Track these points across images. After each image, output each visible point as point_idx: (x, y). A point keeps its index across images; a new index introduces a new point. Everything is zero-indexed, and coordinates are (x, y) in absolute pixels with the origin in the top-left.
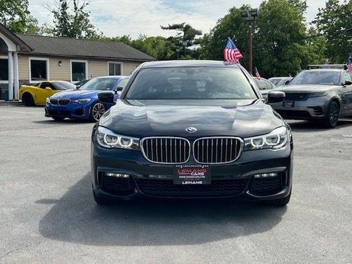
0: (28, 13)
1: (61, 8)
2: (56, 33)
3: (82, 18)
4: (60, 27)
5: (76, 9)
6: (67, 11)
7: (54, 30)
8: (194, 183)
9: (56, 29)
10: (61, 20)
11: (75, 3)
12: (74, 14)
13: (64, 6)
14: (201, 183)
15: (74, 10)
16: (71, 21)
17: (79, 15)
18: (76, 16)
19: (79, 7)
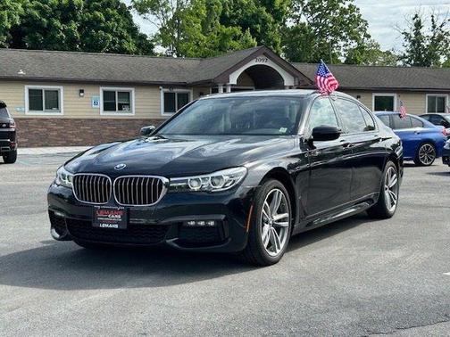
0: (369, 36)
1: (414, 27)
2: (407, 60)
3: (441, 37)
4: (412, 51)
5: (434, 27)
6: (421, 31)
7: (405, 57)
8: (111, 226)
9: (407, 54)
10: (413, 43)
11: (433, 20)
12: (431, 34)
13: (418, 25)
14: (116, 226)
15: (431, 28)
16: (426, 43)
17: (437, 35)
18: (434, 37)
19: (438, 25)
